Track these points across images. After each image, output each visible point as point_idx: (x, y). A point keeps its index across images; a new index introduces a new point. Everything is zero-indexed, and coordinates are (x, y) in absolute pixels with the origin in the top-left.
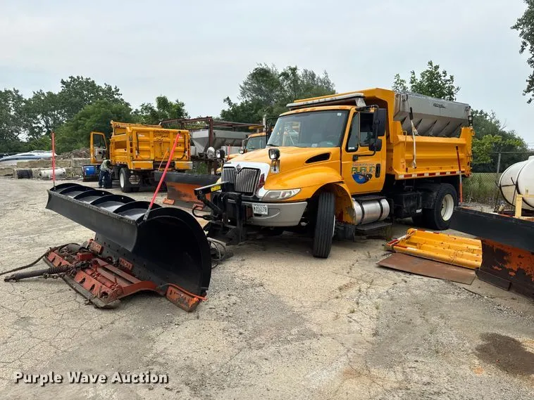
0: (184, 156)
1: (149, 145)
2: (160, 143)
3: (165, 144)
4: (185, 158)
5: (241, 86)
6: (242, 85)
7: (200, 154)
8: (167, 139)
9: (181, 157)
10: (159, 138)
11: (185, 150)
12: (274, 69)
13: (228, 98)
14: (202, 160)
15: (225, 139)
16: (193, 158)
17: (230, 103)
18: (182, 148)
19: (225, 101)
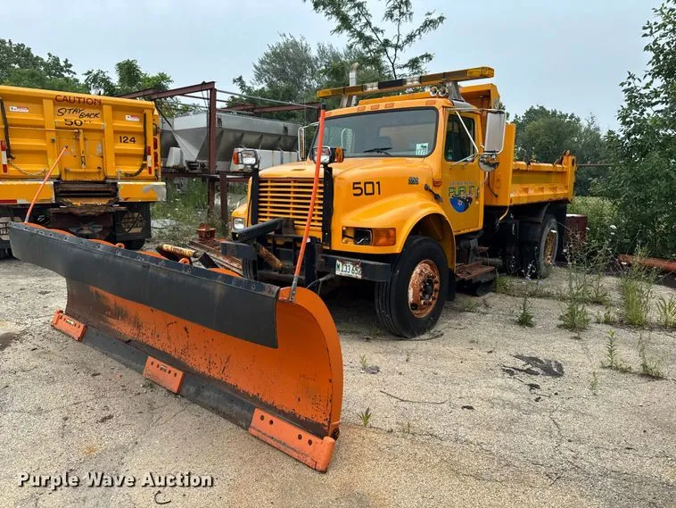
0: (144, 166)
1: (42, 135)
2: (75, 132)
3: (90, 136)
4: (145, 172)
5: (255, 66)
6: (258, 64)
7: (189, 163)
8: (96, 122)
9: (135, 169)
10: (74, 117)
11: (147, 152)
12: (304, 42)
13: (240, 79)
14: (195, 175)
15: (243, 133)
16: (169, 174)
17: (242, 86)
18: (137, 148)
19: (235, 81)
